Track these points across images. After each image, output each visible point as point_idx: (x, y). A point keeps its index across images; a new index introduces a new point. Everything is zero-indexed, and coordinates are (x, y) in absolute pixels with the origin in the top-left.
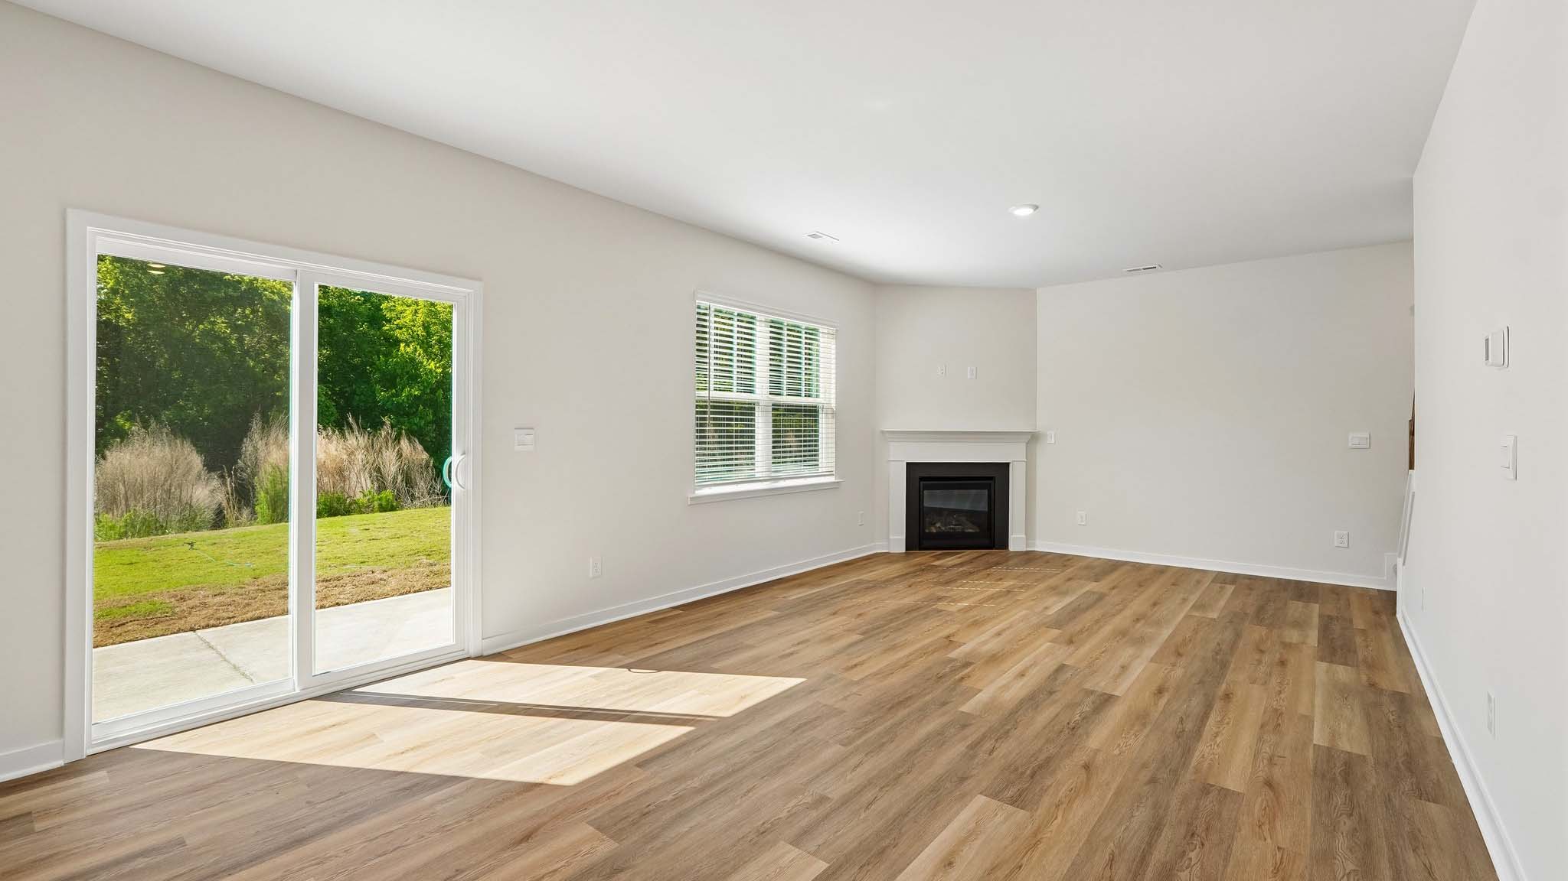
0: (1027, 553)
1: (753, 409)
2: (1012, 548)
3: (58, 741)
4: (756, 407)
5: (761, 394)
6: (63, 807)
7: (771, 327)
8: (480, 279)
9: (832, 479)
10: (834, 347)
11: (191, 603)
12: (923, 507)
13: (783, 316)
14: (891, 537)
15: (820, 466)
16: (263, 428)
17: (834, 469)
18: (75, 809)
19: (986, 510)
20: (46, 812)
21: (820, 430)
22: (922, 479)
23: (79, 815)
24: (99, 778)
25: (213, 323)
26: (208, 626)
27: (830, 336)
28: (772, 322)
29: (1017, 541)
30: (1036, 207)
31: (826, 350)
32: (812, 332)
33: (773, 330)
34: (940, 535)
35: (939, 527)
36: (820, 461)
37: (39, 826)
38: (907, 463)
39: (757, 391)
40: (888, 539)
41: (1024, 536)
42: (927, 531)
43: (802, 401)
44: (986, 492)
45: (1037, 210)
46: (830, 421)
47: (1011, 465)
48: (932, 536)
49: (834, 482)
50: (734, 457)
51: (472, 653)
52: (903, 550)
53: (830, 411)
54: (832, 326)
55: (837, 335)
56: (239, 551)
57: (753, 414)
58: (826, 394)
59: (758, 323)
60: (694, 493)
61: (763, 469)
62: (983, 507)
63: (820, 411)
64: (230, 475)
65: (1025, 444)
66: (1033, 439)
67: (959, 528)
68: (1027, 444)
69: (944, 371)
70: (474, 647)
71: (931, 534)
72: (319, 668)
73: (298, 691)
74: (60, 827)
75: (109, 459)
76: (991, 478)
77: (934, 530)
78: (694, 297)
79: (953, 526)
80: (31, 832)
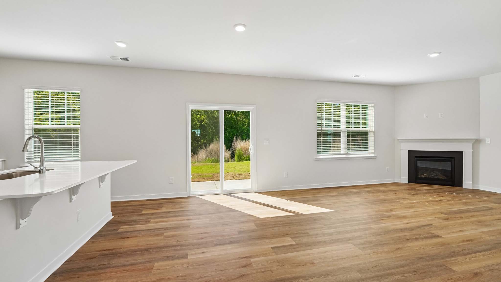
0: (473, 189)
1: (340, 132)
2: (464, 187)
3: (186, 193)
4: (341, 132)
5: (343, 128)
6: (185, 202)
7: (346, 107)
8: (256, 105)
9: (373, 155)
10: (373, 110)
11: (215, 176)
12: (417, 166)
13: (352, 103)
14: (401, 177)
15: (369, 151)
16: (236, 140)
17: (374, 152)
18: (186, 203)
19: (450, 170)
20: (183, 202)
21: (369, 139)
22: (416, 157)
23: (187, 203)
24: (190, 199)
25: (231, 115)
26: (216, 181)
27: (372, 107)
28: (347, 105)
29: (467, 184)
30: (440, 53)
31: (371, 112)
32: (365, 107)
33: (347, 107)
34: (425, 179)
35: (426, 176)
36: (369, 149)
37: (182, 204)
38: (409, 151)
39: (341, 127)
40: (401, 178)
41: (472, 183)
42: (419, 176)
43: (361, 129)
44: (450, 163)
45: (441, 54)
46: (373, 135)
47: (463, 153)
48: (421, 178)
49: (374, 156)
50: (331, 147)
51: (255, 191)
52: (407, 182)
53: (373, 132)
54: (373, 104)
55: (374, 107)
56: (228, 167)
57: (340, 134)
58: (371, 126)
59: (341, 106)
60: (316, 157)
61: (344, 151)
62: (449, 169)
63: (369, 133)
64: (230, 150)
65: (472, 144)
66: (477, 142)
67: (436, 177)
68: (473, 144)
69: (427, 116)
70: (255, 190)
71: (421, 177)
72: (225, 189)
73: (221, 192)
74: (184, 204)
75: (211, 146)
76: (452, 158)
77: (423, 176)
78: (316, 101)
79: (433, 175)
80: (181, 204)
